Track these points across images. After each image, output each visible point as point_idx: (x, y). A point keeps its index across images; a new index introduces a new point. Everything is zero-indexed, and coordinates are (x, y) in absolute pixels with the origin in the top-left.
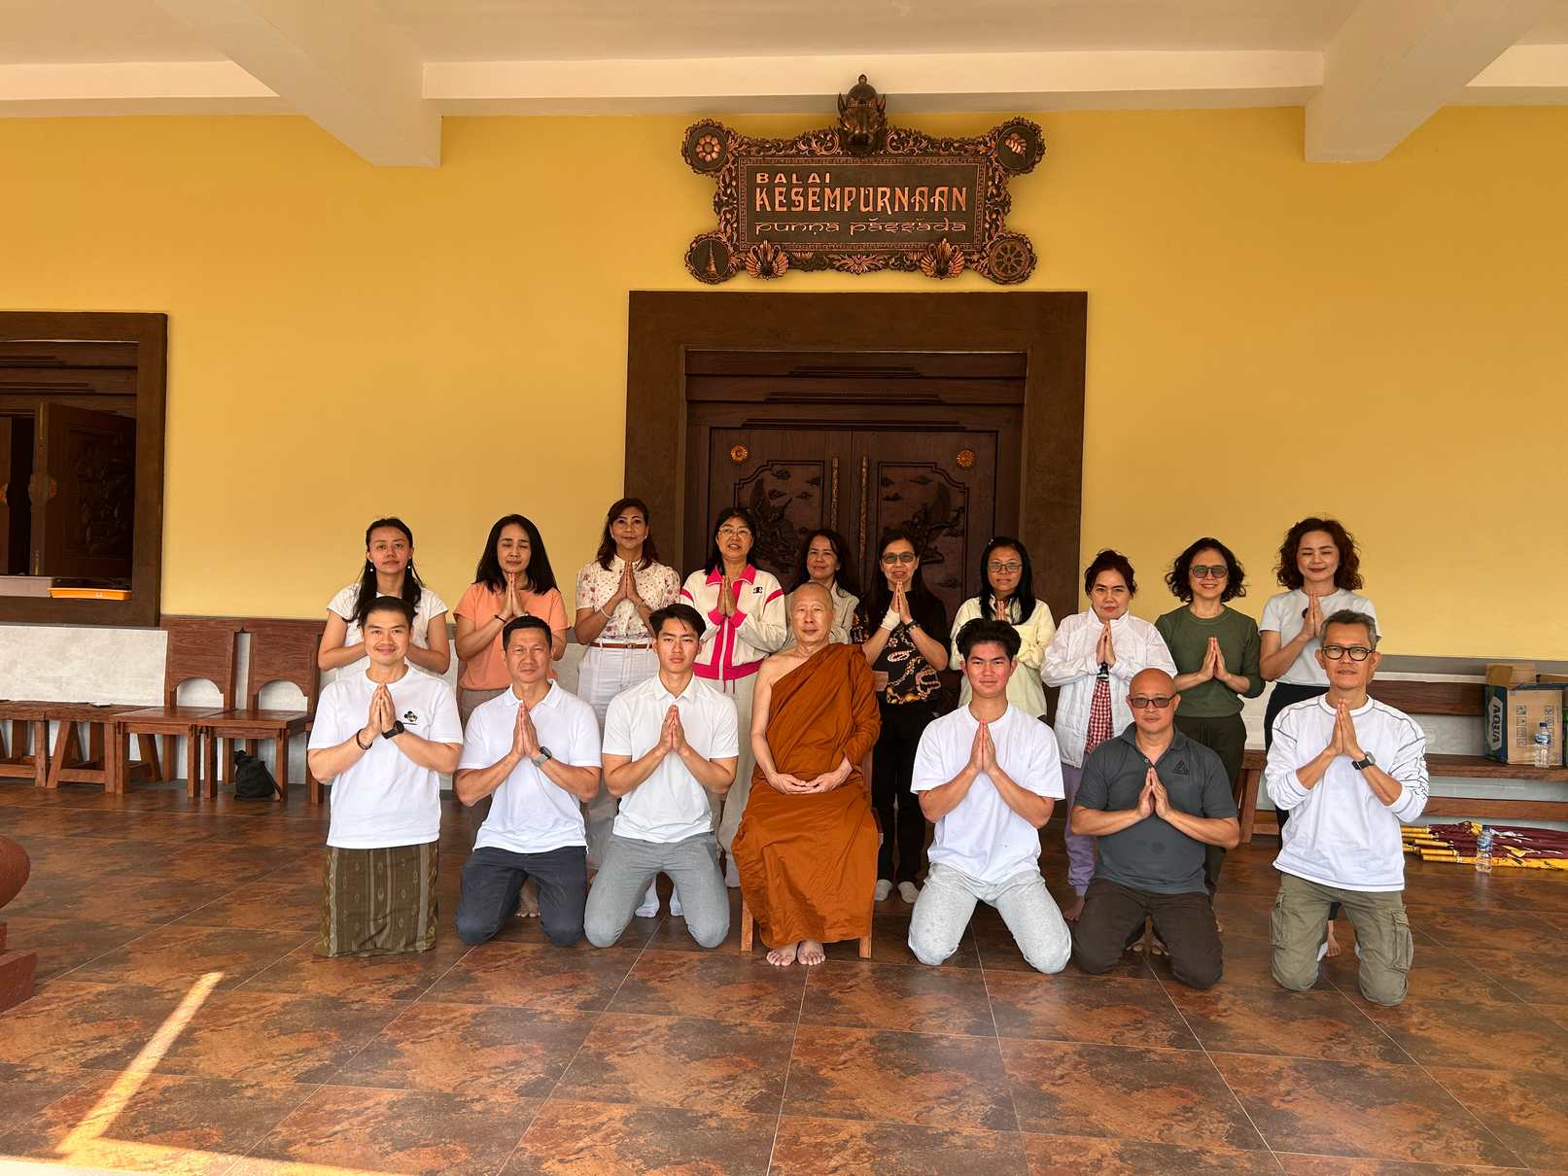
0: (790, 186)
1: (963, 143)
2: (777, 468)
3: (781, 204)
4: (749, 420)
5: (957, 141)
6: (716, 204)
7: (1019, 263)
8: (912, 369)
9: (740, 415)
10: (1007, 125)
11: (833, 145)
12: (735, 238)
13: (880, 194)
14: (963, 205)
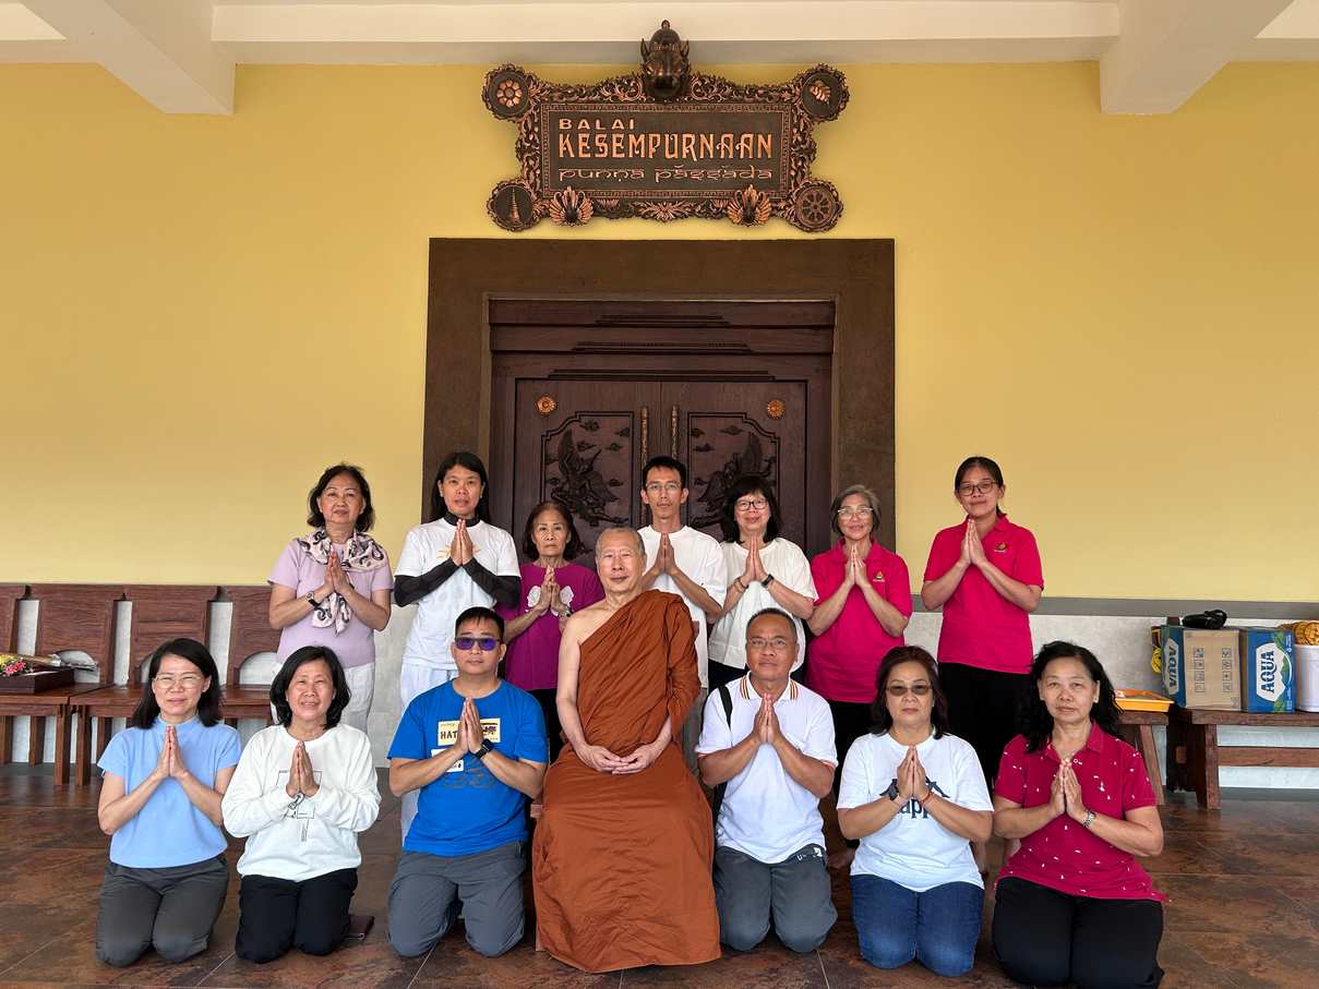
0: (593, 132)
1: (768, 91)
2: (585, 420)
3: (585, 150)
4: (555, 371)
5: (761, 88)
6: (518, 150)
7: (825, 210)
8: (721, 318)
9: (546, 366)
10: (811, 72)
11: (635, 94)
12: (538, 185)
13: (684, 140)
14: (769, 152)
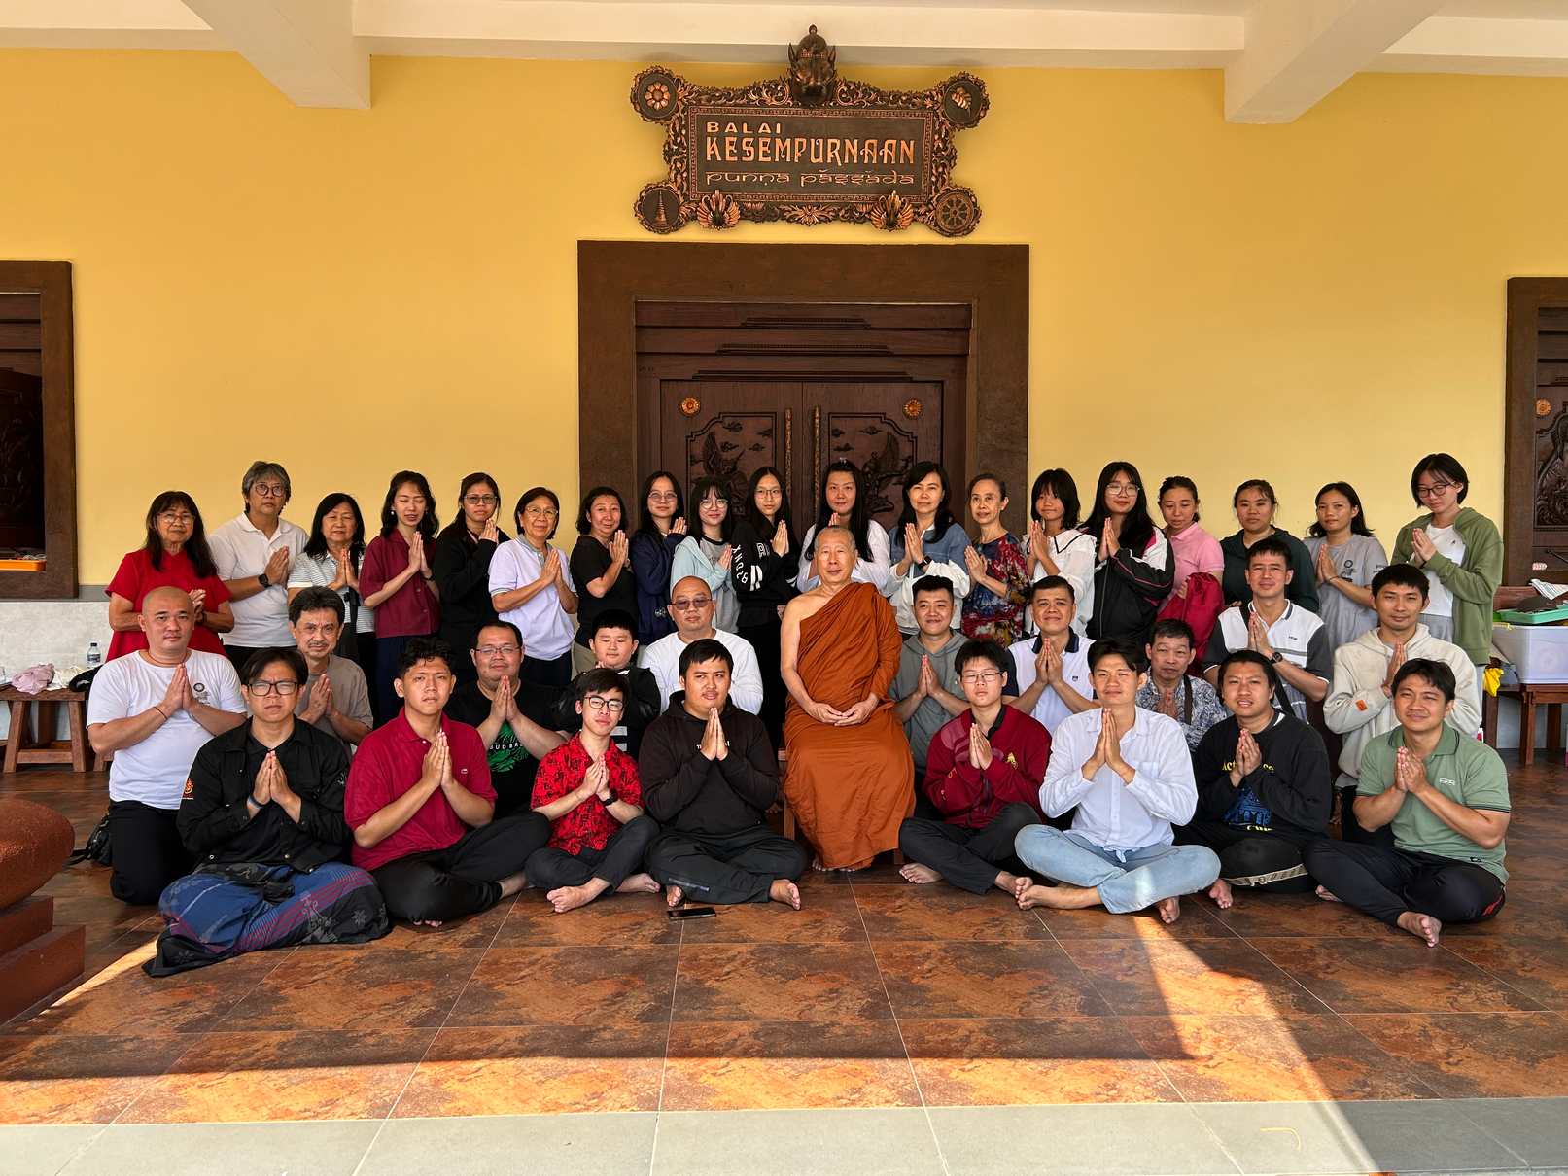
0: (740, 136)
1: (911, 97)
2: (728, 421)
3: (732, 155)
4: (700, 372)
5: (905, 95)
6: (665, 151)
7: (964, 216)
8: (862, 320)
9: (691, 367)
10: (953, 80)
11: (784, 95)
12: (685, 188)
13: (830, 146)
14: (911, 158)
